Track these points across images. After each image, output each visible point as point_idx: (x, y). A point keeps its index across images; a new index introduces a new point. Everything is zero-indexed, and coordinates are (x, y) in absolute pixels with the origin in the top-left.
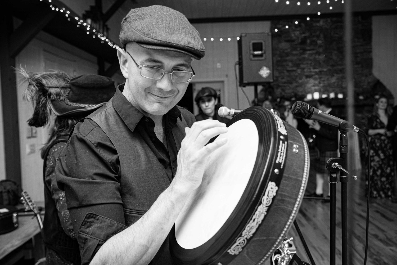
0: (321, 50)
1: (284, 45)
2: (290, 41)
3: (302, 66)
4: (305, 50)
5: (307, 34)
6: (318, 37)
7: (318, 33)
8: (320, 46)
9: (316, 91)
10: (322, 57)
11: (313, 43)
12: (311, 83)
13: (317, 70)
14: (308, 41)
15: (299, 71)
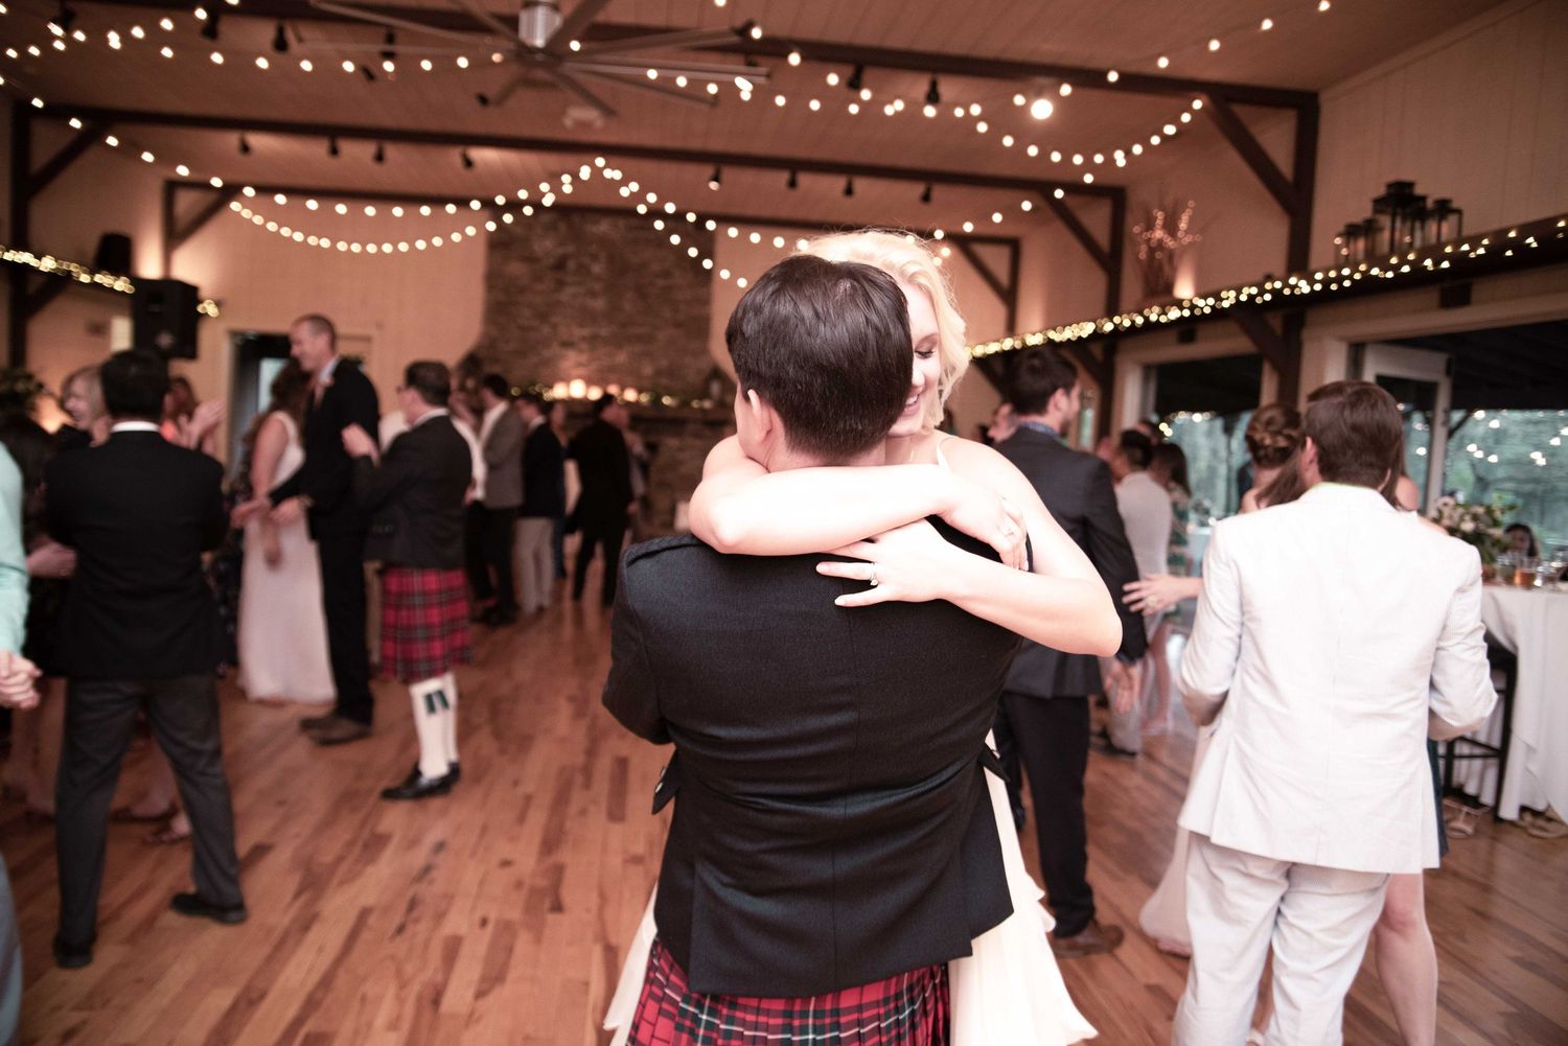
0: (597, 286)
1: (516, 269)
2: (531, 259)
3: (555, 319)
4: (561, 284)
5: (570, 249)
6: (595, 257)
7: (594, 248)
8: (598, 278)
9: (579, 377)
10: (599, 304)
11: (582, 269)
12: (570, 359)
13: (586, 332)
14: (571, 265)
15: (546, 330)
